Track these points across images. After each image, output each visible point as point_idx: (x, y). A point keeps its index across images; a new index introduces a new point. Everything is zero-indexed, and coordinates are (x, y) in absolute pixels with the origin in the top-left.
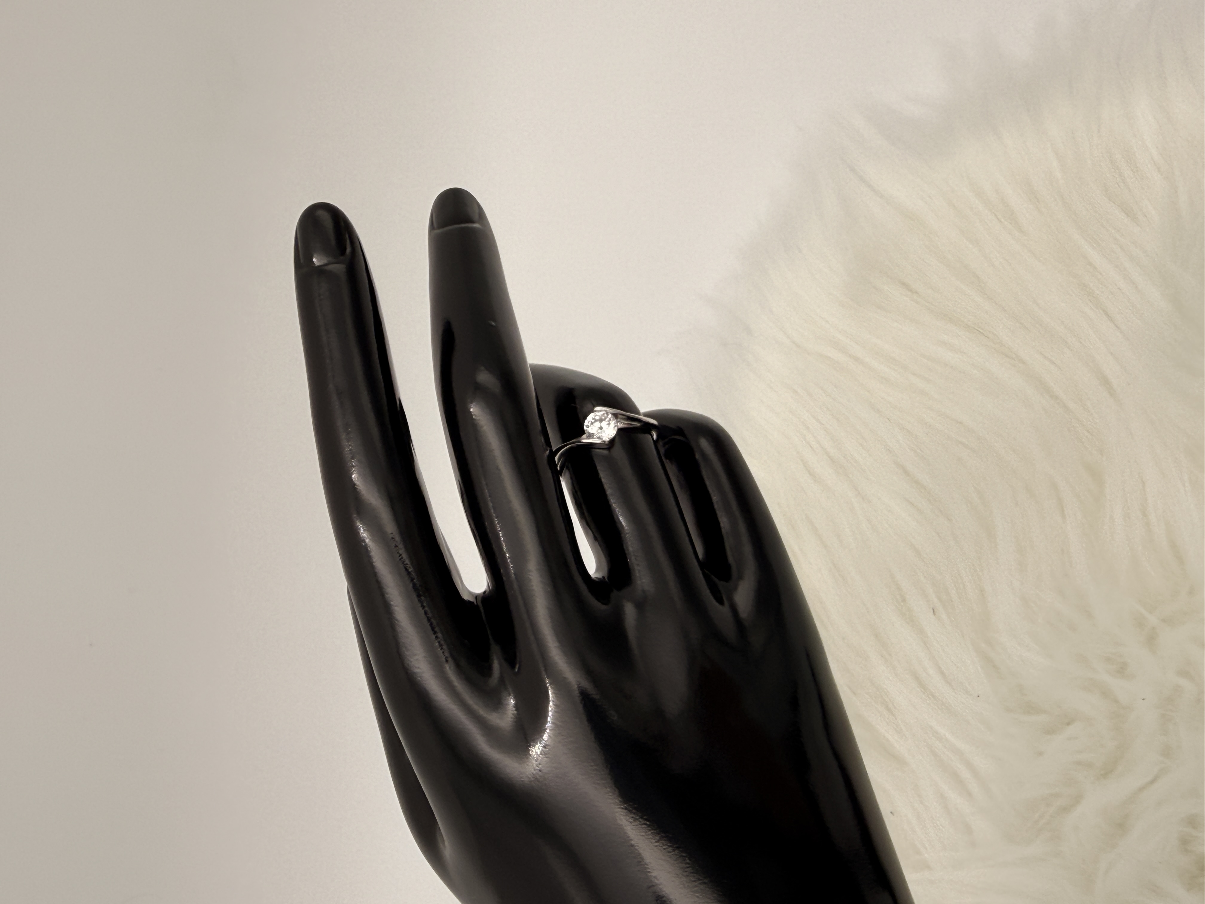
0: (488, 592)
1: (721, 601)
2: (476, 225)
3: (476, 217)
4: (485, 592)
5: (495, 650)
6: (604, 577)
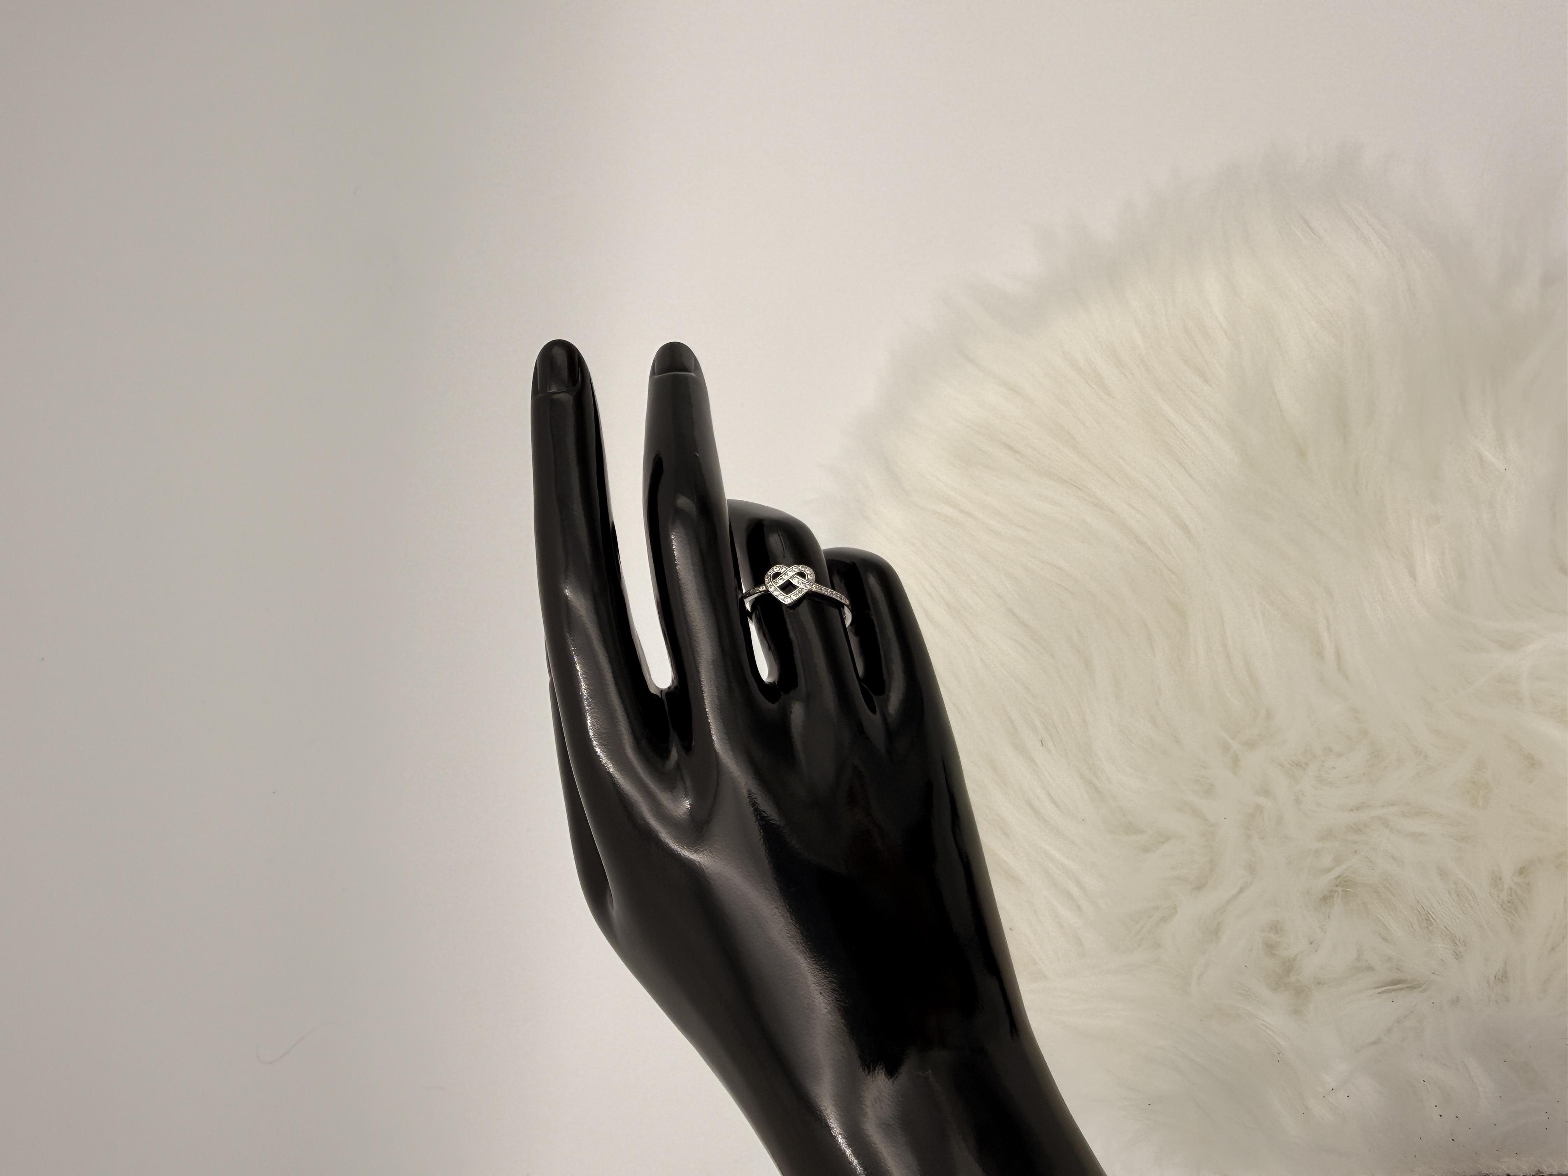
0: (672, 688)
1: (873, 711)
2: (692, 374)
3: (693, 367)
4: (669, 688)
5: (674, 737)
6: (774, 682)
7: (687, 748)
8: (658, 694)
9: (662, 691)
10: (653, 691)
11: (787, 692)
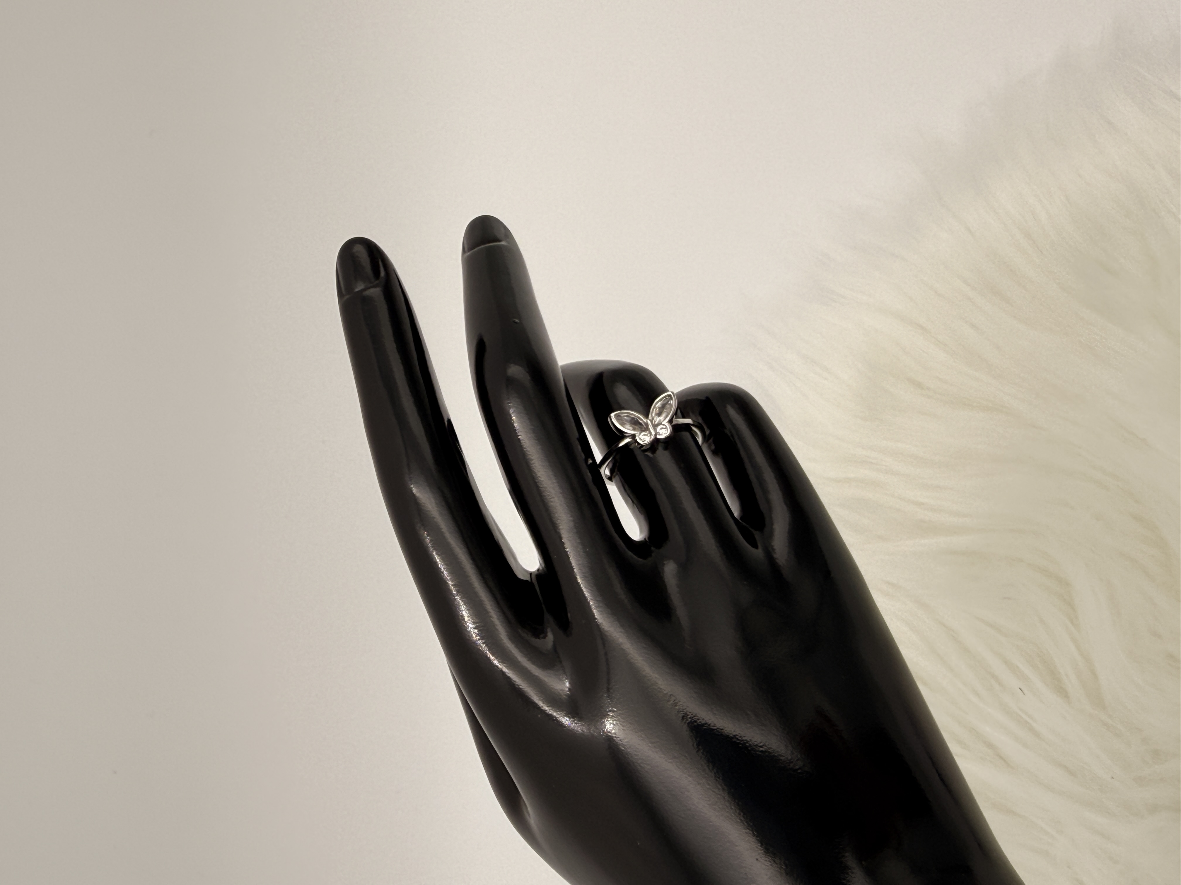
0: (541, 569)
1: (755, 546)
2: (503, 244)
3: (502, 236)
4: (538, 570)
5: (548, 618)
6: (645, 539)
7: (564, 625)
8: (527, 578)
9: (531, 574)
10: (521, 576)
11: (659, 546)
